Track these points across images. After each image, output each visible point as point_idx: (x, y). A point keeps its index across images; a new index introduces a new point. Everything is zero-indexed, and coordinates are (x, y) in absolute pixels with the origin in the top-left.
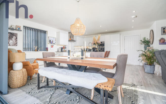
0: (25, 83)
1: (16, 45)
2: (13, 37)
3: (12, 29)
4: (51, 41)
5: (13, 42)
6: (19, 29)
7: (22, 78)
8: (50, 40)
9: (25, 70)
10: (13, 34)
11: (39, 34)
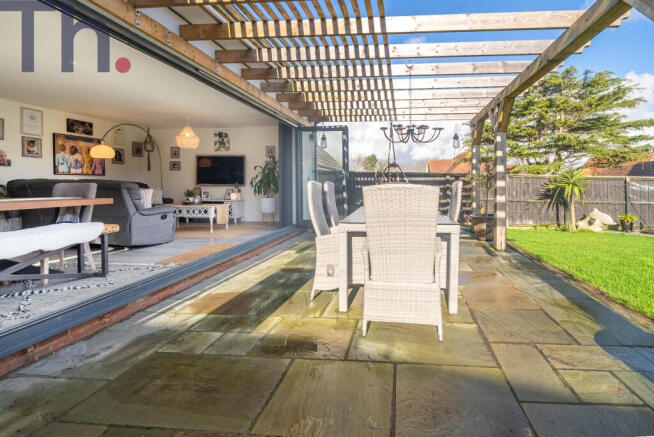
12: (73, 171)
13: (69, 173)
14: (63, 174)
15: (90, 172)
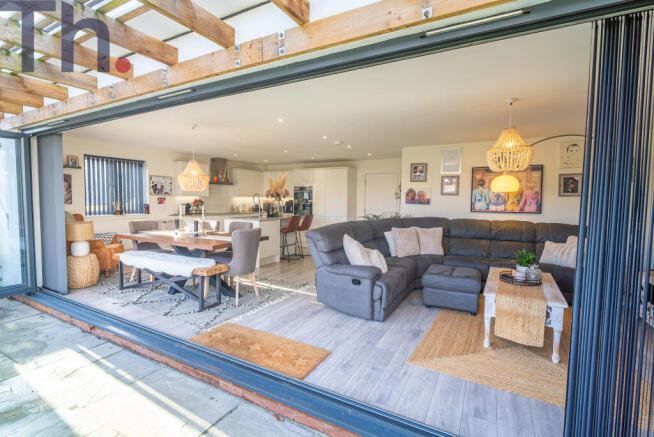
0: (95, 280)
1: (68, 202)
4: (159, 187)
6: (74, 164)
7: (90, 270)
8: (156, 185)
9: (93, 256)
11: (125, 169)
12: (492, 208)
13: (487, 211)
14: (480, 211)
15: (517, 209)
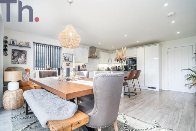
1: (25, 63)
2: (21, 55)
3: (21, 46)
5: (22, 60)
6: (28, 46)
8: (66, 57)
10: (22, 52)
